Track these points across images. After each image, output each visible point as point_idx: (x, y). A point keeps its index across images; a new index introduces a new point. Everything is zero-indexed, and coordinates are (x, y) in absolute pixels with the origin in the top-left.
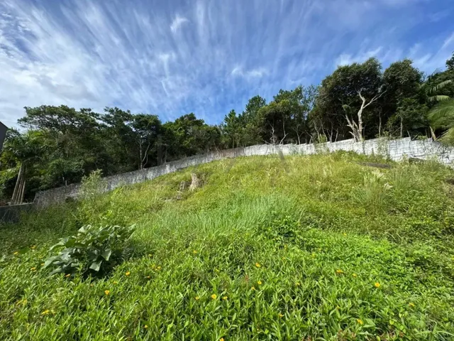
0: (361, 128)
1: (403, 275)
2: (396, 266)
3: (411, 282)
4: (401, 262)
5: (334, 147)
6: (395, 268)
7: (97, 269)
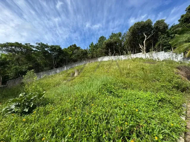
0: (145, 48)
1: (154, 105)
2: (152, 102)
3: (157, 108)
4: (154, 100)
5: (134, 56)
6: (151, 102)
7: (27, 111)
